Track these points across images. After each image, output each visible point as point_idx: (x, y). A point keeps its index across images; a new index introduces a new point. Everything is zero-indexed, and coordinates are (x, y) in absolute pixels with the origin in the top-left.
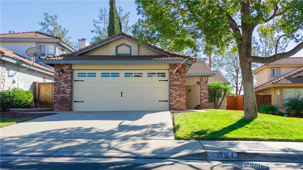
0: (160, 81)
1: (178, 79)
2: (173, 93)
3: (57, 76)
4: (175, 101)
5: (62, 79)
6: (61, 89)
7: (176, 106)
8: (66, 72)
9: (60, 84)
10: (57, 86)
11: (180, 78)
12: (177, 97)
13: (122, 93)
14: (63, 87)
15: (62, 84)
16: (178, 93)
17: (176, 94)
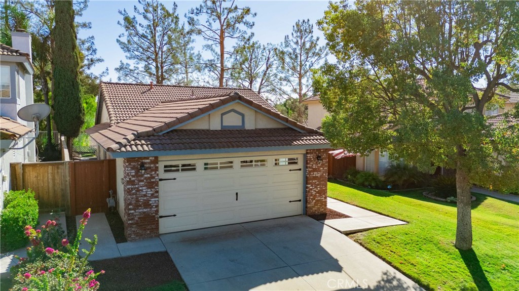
0: (290, 170)
1: (319, 169)
2: (311, 189)
3: (133, 176)
4: (314, 201)
5: (142, 181)
6: (141, 199)
7: (316, 209)
8: (150, 168)
9: (138, 190)
10: (133, 194)
11: (321, 167)
12: (317, 195)
13: (237, 194)
14: (145, 196)
15: (142, 190)
16: (319, 189)
17: (315, 191)
